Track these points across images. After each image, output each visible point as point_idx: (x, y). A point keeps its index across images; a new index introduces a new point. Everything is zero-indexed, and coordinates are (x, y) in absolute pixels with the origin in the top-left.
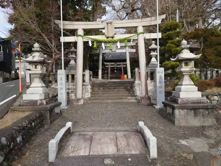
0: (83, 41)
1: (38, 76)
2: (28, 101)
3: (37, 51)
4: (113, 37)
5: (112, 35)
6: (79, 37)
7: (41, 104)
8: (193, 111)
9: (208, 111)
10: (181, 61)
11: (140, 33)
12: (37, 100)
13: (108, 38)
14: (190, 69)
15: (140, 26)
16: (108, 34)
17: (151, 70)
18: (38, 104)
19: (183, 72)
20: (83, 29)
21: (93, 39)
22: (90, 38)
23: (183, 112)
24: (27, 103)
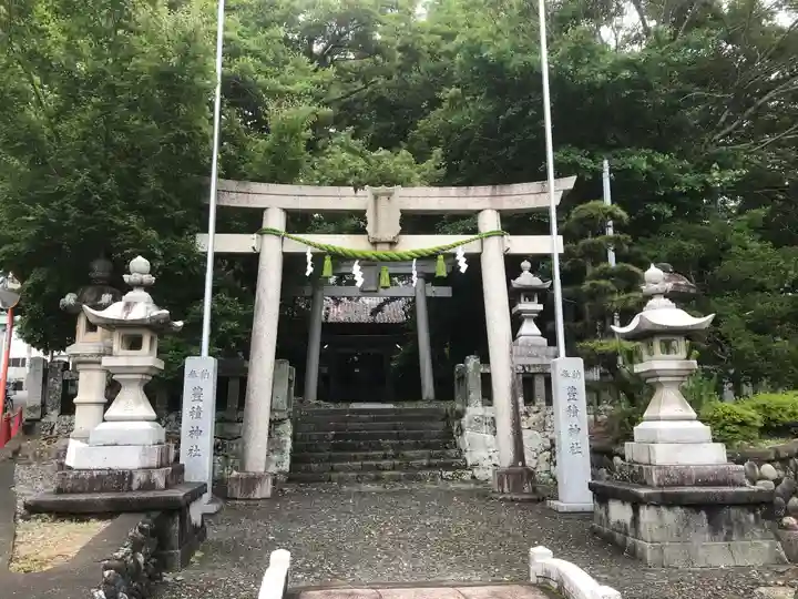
0: (283, 253)
1: (139, 377)
2: (95, 474)
3: (140, 285)
4: (392, 244)
5: (389, 236)
6: (265, 236)
7: (149, 485)
8: (703, 514)
9: (754, 512)
10: (647, 335)
11: (489, 235)
12: (131, 471)
13: (375, 244)
14: (681, 364)
15: (489, 211)
16: (376, 231)
17: (524, 368)
18: (135, 485)
19: (658, 373)
20: (284, 210)
21: (321, 249)
22: (309, 244)
23: (671, 516)
24: (92, 480)
